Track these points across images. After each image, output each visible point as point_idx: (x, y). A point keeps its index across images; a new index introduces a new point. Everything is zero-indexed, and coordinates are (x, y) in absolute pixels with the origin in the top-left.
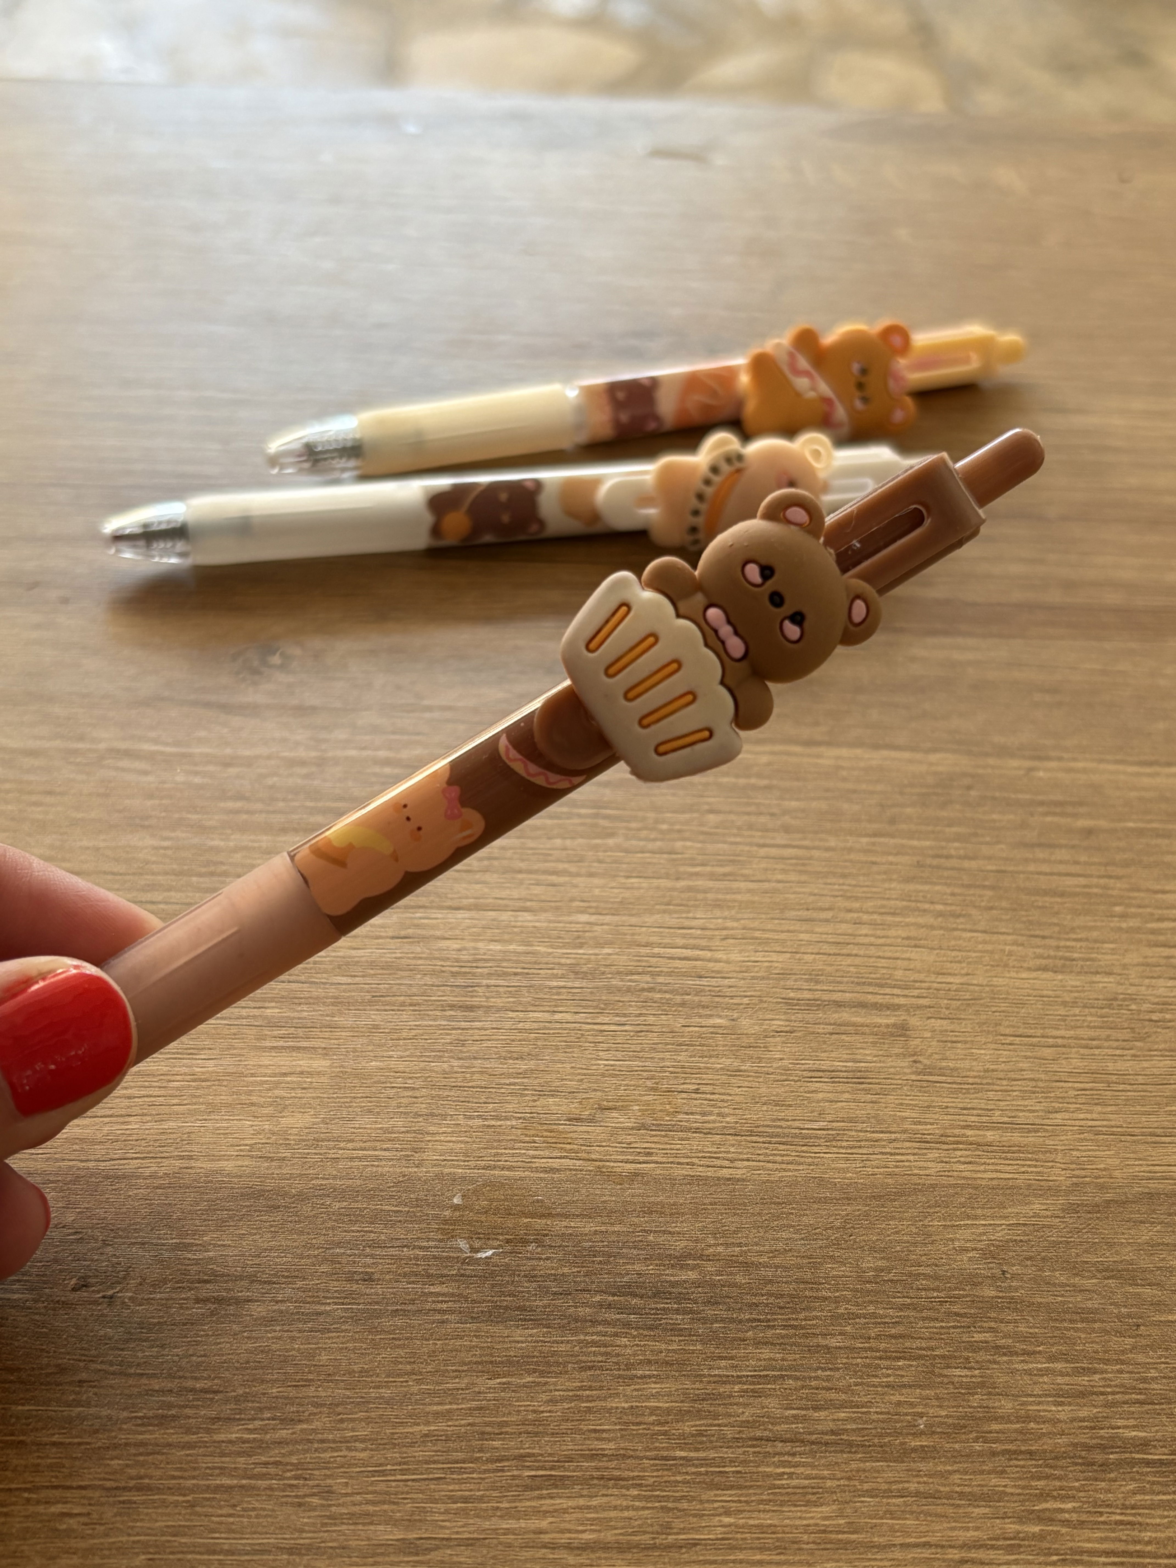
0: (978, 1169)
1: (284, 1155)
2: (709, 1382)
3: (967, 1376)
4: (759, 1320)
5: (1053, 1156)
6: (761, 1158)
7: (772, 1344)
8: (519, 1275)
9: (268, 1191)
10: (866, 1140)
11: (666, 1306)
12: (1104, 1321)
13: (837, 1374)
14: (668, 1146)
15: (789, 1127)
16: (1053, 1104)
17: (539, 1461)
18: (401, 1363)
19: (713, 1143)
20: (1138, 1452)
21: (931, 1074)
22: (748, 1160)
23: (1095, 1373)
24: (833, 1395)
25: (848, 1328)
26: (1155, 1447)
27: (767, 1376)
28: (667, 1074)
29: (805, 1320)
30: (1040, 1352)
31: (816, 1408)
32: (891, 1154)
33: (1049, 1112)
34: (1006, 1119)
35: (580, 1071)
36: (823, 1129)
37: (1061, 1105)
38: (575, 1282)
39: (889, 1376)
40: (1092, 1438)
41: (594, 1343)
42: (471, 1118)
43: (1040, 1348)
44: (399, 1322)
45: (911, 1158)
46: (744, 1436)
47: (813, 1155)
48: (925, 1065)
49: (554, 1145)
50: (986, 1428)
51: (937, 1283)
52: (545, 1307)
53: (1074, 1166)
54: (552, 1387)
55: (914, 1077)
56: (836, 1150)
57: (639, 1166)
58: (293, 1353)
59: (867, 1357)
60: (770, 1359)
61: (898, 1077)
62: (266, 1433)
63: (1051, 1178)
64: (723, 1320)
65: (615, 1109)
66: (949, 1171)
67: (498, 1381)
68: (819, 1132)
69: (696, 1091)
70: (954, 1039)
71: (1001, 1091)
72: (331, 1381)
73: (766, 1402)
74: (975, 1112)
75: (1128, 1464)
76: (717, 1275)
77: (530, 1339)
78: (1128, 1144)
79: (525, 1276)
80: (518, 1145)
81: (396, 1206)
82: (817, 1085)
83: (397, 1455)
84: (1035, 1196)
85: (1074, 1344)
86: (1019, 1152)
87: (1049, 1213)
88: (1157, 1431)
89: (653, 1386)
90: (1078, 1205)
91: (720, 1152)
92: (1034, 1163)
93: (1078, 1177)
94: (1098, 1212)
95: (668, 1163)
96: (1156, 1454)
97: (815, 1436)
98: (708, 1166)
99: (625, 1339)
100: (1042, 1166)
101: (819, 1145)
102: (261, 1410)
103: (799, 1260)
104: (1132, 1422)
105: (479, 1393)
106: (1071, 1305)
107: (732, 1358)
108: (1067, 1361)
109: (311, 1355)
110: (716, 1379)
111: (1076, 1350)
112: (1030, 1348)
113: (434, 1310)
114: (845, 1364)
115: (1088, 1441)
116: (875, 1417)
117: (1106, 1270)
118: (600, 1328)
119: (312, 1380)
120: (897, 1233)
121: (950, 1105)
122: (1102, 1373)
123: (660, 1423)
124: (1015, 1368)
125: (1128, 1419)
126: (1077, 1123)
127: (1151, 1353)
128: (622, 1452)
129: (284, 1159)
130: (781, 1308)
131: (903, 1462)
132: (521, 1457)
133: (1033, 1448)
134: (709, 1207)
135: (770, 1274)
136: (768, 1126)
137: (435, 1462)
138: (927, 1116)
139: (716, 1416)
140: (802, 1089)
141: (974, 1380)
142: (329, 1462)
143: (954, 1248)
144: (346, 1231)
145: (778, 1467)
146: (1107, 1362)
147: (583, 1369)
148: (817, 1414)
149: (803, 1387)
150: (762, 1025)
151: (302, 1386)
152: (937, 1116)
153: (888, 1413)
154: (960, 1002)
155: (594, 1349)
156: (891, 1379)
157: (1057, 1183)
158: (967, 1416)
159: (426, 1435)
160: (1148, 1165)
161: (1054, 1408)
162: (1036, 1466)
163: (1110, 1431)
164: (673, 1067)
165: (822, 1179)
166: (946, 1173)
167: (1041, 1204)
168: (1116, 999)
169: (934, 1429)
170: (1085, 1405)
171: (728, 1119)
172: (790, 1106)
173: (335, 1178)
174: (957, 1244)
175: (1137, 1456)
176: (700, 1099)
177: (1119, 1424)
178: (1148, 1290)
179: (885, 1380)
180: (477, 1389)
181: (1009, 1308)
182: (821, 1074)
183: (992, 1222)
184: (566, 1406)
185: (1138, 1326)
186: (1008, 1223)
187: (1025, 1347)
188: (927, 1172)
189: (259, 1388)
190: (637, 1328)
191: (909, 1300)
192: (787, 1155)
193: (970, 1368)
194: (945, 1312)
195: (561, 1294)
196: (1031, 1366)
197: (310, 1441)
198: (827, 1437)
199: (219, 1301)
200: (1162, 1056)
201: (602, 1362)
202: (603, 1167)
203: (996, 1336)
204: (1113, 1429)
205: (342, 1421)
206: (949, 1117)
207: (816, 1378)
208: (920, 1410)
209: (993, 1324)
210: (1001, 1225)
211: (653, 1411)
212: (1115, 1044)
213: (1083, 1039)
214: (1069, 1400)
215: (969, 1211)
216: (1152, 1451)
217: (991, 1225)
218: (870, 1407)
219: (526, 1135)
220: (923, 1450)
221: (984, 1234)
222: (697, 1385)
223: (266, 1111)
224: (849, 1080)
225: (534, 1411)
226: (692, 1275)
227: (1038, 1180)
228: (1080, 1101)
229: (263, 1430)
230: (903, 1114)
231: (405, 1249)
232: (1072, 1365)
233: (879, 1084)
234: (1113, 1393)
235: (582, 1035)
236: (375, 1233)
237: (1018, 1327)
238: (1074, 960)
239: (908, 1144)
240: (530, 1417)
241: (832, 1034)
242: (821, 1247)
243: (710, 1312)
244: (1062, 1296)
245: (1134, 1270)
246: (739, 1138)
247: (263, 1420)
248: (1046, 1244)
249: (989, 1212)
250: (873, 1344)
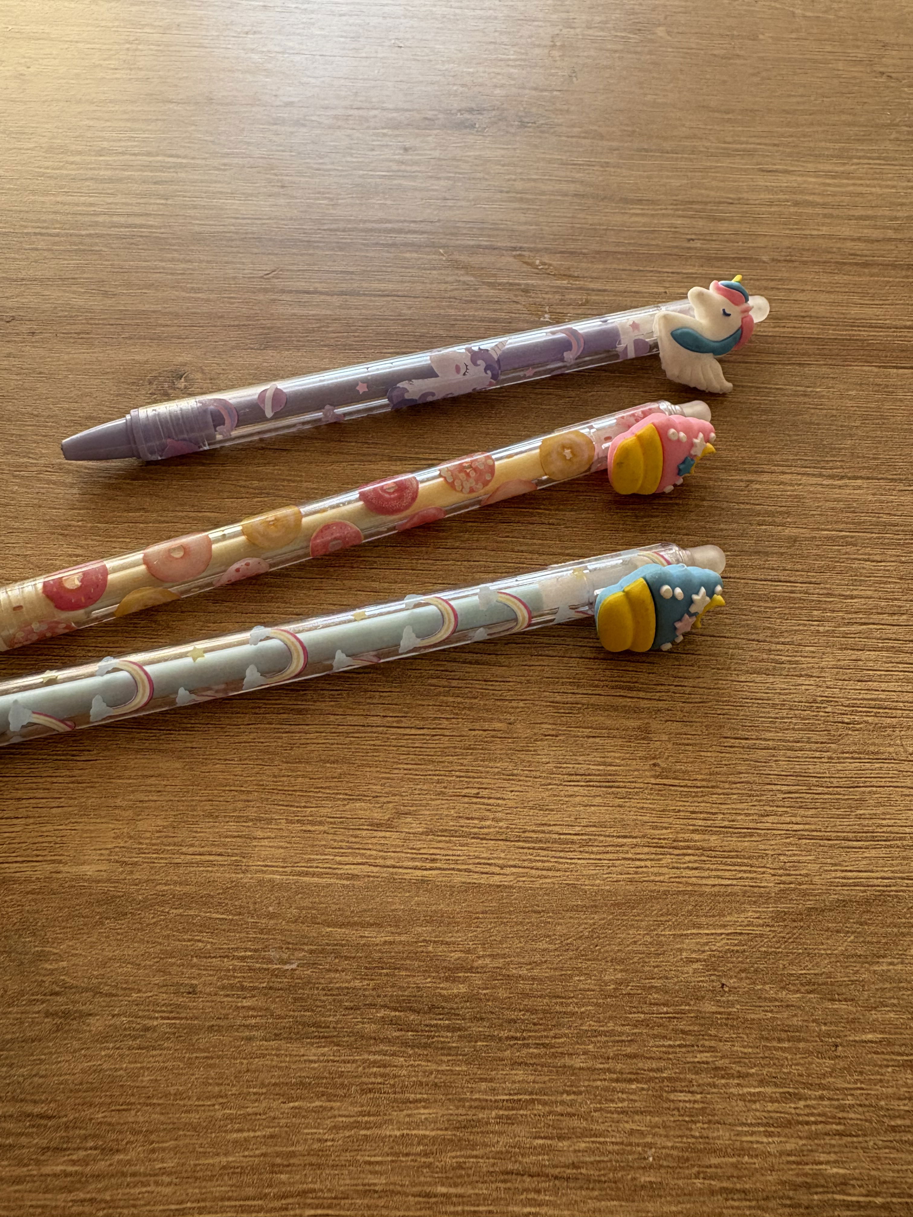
0: (703, 875)
1: (136, 860)
2: (471, 1107)
3: (690, 1101)
4: (516, 1038)
5: (765, 861)
6: (526, 864)
7: (526, 1064)
8: (318, 988)
9: (119, 897)
10: (613, 846)
11: (439, 1022)
12: (808, 1041)
13: (580, 1098)
14: (451, 852)
15: (550, 832)
16: (765, 808)
17: (319, 1198)
18: (210, 1084)
19: (488, 849)
20: (839, 1193)
21: (667, 778)
22: (515, 866)
23: (800, 1099)
24: (575, 1122)
25: (591, 1047)
26: (854, 1186)
27: (520, 1100)
28: (454, 778)
29: (555, 1037)
30: (752, 1075)
31: (560, 1138)
32: (633, 860)
33: (762, 816)
34: (726, 823)
35: (384, 775)
36: (578, 834)
37: (771, 809)
38: (364, 995)
39: (623, 1100)
40: (797, 1175)
41: (374, 1063)
42: (292, 822)
43: (753, 1071)
44: (215, 1038)
45: (648, 863)
46: (497, 1169)
47: (569, 861)
48: (663, 768)
49: (357, 851)
50: (707, 1162)
51: (667, 997)
52: (337, 1022)
53: (781, 872)
54: (336, 1112)
55: (653, 781)
56: (587, 856)
57: (425, 872)
58: (121, 1072)
59: (605, 1080)
60: (523, 1081)
61: (641, 780)
62: (87, 1165)
63: (762, 885)
64: (486, 1038)
65: (409, 814)
66: (679, 877)
67: (292, 1104)
68: (575, 837)
69: (476, 796)
70: (686, 742)
71: (723, 794)
72: (150, 1105)
73: (517, 1129)
74: (702, 816)
75: (831, 1205)
76: (484, 989)
77: (322, 1058)
78: (826, 849)
79: (323, 989)
80: (327, 850)
81: (223, 914)
82: (576, 789)
83: (197, 1191)
84: (749, 903)
85: (782, 1066)
86: (737, 857)
87: (761, 922)
88: (855, 1168)
89: (422, 1111)
90: (785, 913)
91: (494, 858)
92: (748, 868)
93: (784, 883)
94: (801, 920)
95: (449, 869)
96: (854, 1195)
97: (558, 1170)
98: (482, 873)
99: (402, 1059)
100: (755, 872)
101: (574, 851)
102: (85, 1138)
103: (552, 973)
104: (833, 1157)
105: (274, 1118)
106: (779, 1023)
107: (491, 1080)
108: (776, 1085)
109: (134, 1076)
110: (477, 1104)
111: (784, 1073)
112: (743, 1070)
113: (244, 1025)
114: (586, 1087)
115: (794, 1179)
116: (610, 1148)
117: (809, 983)
118: (382, 1047)
119: (132, 1104)
120: (635, 942)
121: (682, 809)
122: (806, 1099)
123: (426, 1155)
124: (731, 1093)
125: (830, 1153)
126: (785, 826)
127: (848, 1077)
128: (391, 1187)
129: (135, 864)
130: (535, 1024)
131: (633, 1201)
132: (304, 1193)
133: (747, 1186)
134: (481, 916)
135: (528, 987)
136: (533, 831)
137: (229, 1199)
138: (663, 820)
139: (473, 1146)
140: (562, 793)
141: (696, 1106)
142: (138, 1199)
143: (682, 959)
144: (179, 940)
145: (525, 1206)
146: (808, 1086)
147: (363, 1092)
148: (560, 1144)
149: (550, 1113)
150: (534, 728)
151: (124, 1110)
152: (670, 820)
153: (622, 1143)
154: (692, 705)
155: (375, 1069)
156: (626, 1104)
157: (768, 890)
158: (690, 1147)
159: (224, 1167)
160: (843, 871)
161: (765, 1140)
162: (750, 1208)
163: (815, 1167)
164: (460, 771)
165: (574, 886)
166: (677, 880)
167: (754, 911)
168: (815, 701)
169: (661, 1162)
170: (792, 1136)
171: (501, 824)
172: (552, 810)
173: (175, 883)
174: (684, 954)
175: (837, 1197)
176: (480, 803)
177: (822, 1159)
178: (843, 1006)
179: (620, 1105)
180: (272, 1114)
181: (726, 1025)
182: (579, 777)
183: (713, 931)
184: (347, 1134)
185: (837, 1046)
186: (727, 932)
187: (740, 1069)
188: (661, 878)
189: (88, 1112)
190: (412, 1047)
191: (642, 1016)
192: (548, 861)
193: (692, 1093)
194: (673, 1030)
195: (352, 1009)
196: (745, 1090)
197: (124, 1175)
198: (569, 1171)
199: (66, 1015)
200: (852, 758)
201: (380, 1083)
202: (396, 874)
203: (716, 1057)
204: (816, 1164)
205: (153, 1151)
206: (682, 821)
207: (562, 1103)
208: (649, 1139)
209: (713, 1043)
210: (722, 934)
211: (421, 1140)
212: (814, 746)
213: (789, 741)
214: (779, 1130)
215: (694, 918)
216: (852, 1191)
217: (712, 934)
218: (607, 1136)
219: (335, 840)
220: (652, 1187)
221: (707, 944)
222: (461, 1111)
223: (126, 814)
224: (601, 784)
225: (319, 1140)
226: (462, 989)
227: (752, 886)
228: (787, 804)
229: (85, 1162)
230: (644, 818)
231: (226, 960)
232: (781, 1090)
233: (625, 787)
234: (816, 1123)
235: (388, 739)
236: (203, 942)
237: (734, 1046)
238: (782, 663)
239: (646, 850)
240: (316, 1146)
241: (589, 737)
242: (571, 959)
243: (476, 1028)
244: (771, 1011)
245: (832, 984)
246: (508, 843)
247: (86, 1149)
248: (758, 954)
249: (711, 920)
250: (611, 1065)
